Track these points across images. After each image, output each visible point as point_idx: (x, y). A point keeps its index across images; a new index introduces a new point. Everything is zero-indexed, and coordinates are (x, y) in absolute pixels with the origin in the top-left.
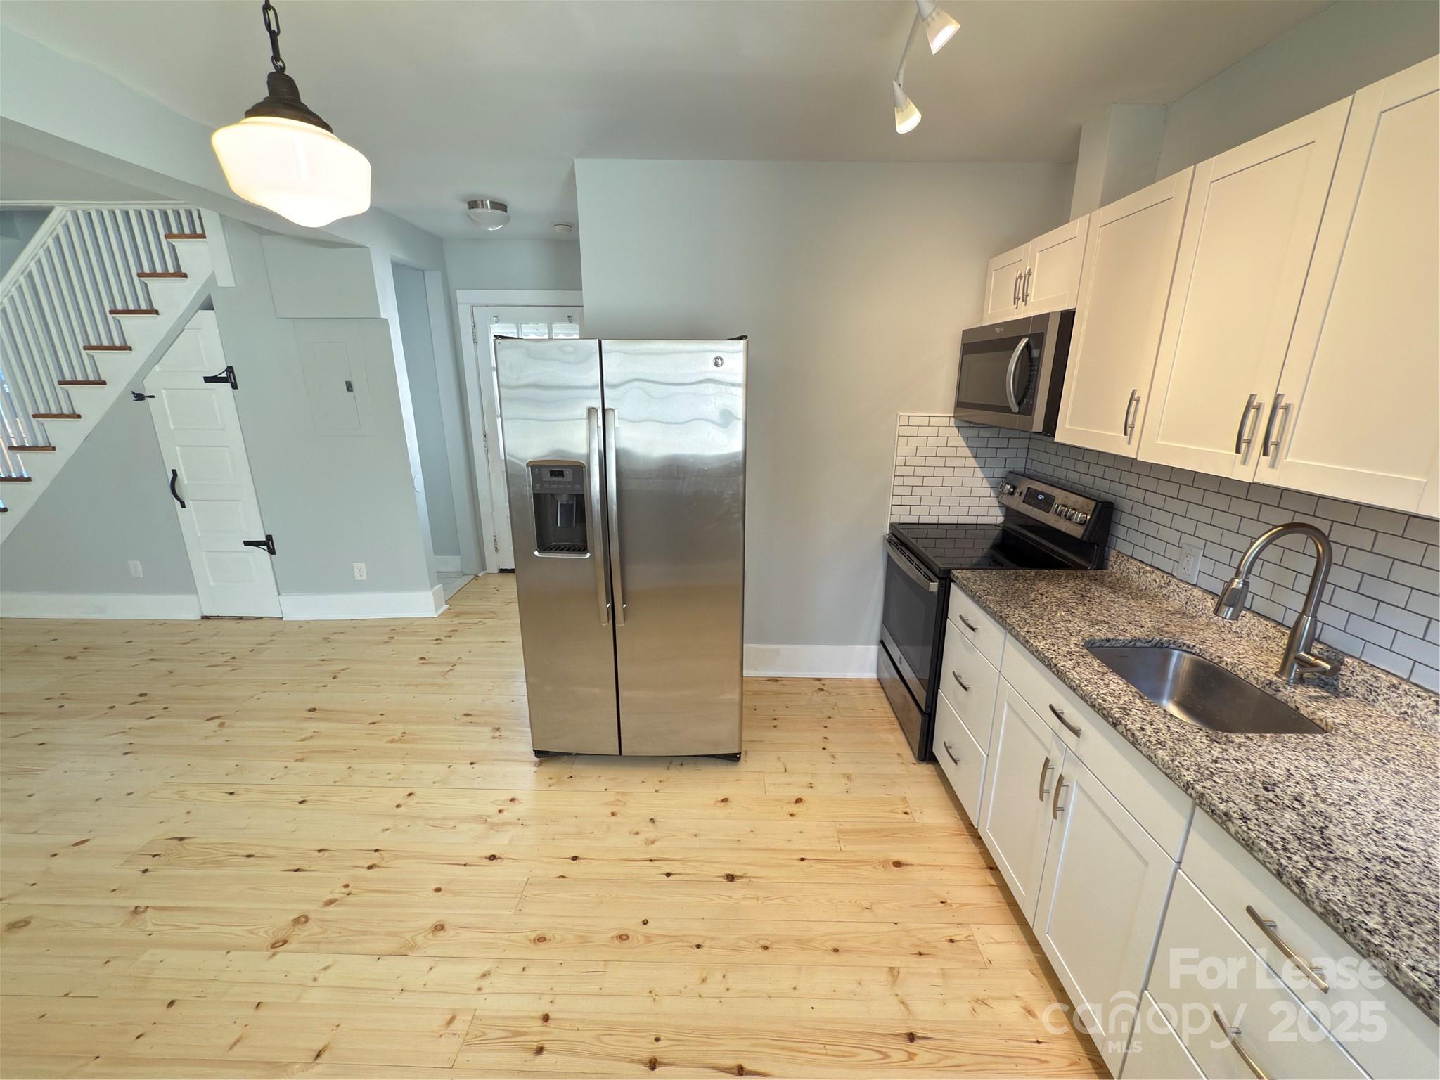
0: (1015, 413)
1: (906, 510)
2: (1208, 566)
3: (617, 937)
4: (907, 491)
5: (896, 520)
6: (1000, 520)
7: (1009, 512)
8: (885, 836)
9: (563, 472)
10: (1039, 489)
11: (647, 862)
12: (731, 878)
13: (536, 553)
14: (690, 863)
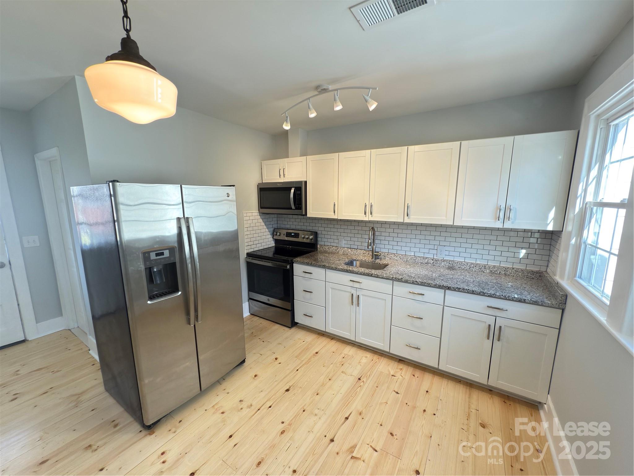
0: (294, 209)
1: (249, 247)
2: (346, 242)
3: (281, 434)
4: (249, 240)
5: (248, 252)
6: (274, 245)
7: (276, 241)
8: (307, 350)
9: (163, 252)
10: (292, 232)
11: (258, 411)
12: (288, 390)
13: (149, 302)
14: (272, 398)
